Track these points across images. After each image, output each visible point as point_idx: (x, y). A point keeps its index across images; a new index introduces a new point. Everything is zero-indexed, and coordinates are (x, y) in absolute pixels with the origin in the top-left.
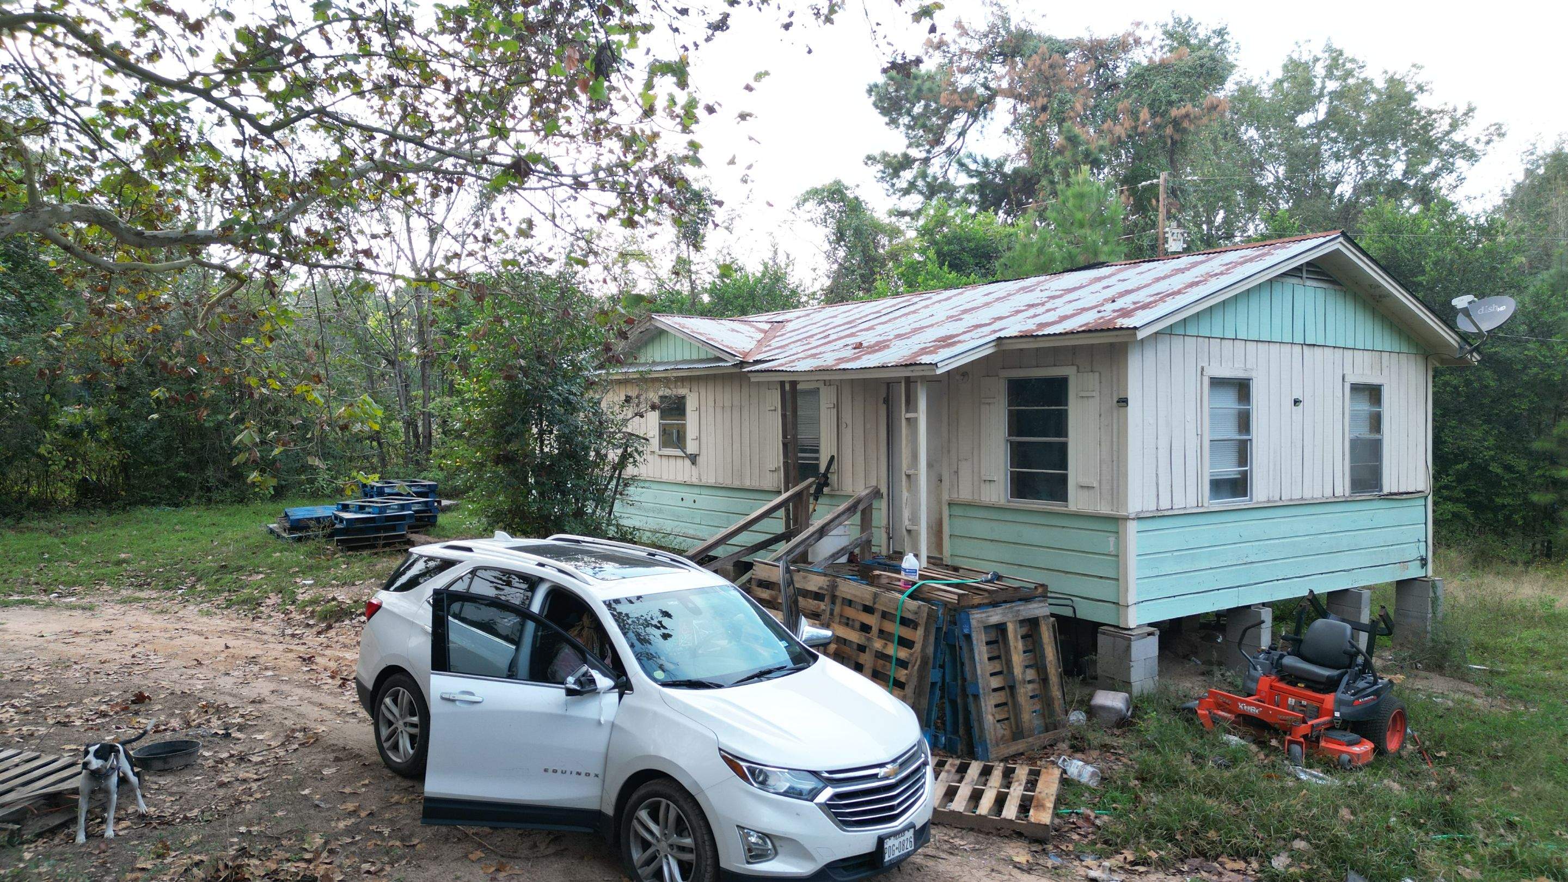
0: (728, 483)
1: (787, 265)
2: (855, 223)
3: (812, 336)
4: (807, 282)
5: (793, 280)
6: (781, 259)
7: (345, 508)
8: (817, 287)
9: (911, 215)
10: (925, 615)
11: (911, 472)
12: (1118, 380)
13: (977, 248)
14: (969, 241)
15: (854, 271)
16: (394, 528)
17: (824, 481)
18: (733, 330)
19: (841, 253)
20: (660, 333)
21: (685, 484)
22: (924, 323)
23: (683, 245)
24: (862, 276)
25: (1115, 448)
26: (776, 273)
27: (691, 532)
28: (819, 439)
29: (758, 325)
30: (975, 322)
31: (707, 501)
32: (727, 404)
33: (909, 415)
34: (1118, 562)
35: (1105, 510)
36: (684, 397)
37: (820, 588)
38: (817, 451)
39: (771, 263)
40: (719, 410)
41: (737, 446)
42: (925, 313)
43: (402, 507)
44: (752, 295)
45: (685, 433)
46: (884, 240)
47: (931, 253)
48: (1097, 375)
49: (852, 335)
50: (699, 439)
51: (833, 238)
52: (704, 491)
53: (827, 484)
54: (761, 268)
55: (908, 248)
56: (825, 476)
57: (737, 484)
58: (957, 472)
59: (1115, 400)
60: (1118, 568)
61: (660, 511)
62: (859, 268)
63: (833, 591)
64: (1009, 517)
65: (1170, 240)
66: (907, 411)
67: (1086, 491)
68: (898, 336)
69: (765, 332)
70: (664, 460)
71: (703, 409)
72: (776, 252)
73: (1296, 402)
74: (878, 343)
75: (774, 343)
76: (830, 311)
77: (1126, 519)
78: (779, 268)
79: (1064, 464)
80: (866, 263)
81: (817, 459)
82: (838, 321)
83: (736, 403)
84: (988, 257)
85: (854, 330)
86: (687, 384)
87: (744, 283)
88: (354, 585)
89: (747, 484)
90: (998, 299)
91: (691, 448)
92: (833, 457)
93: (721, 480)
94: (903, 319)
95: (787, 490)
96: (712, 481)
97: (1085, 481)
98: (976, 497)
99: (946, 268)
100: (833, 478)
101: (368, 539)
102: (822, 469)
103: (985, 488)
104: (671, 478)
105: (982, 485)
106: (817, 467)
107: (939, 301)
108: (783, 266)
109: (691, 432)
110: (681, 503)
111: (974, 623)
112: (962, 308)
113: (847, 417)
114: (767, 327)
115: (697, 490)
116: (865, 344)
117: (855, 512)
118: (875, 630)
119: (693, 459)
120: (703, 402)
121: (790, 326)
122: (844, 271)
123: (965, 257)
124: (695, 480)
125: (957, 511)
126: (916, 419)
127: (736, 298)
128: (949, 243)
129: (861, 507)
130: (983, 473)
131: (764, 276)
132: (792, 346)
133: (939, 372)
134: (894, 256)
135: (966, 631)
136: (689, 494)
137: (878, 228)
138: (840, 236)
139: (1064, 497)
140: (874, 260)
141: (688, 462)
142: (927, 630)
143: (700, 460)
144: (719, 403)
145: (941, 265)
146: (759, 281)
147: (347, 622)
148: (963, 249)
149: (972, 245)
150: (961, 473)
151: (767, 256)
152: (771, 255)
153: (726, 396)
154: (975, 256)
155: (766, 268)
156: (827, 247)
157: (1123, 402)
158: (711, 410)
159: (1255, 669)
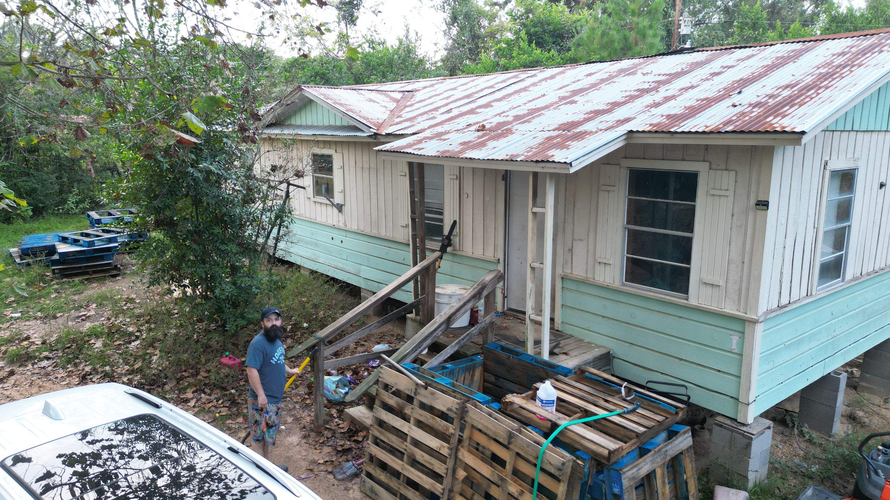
0: (367, 231)
1: (416, 41)
2: (465, 10)
3: (436, 109)
4: (431, 54)
5: (420, 53)
6: (412, 36)
7: (64, 240)
8: (438, 57)
9: (499, 5)
10: (569, 470)
11: (536, 265)
12: (758, 183)
13: (554, 31)
14: (549, 25)
15: (464, 46)
16: (102, 258)
17: (447, 242)
18: (371, 100)
19: (454, 31)
20: (308, 103)
21: (333, 227)
22: (540, 103)
23: (343, 24)
24: (470, 49)
25: (748, 249)
26: (408, 46)
27: (340, 265)
28: (443, 204)
29: (393, 94)
30: (590, 107)
31: (351, 242)
32: (366, 165)
33: (535, 210)
34: (741, 361)
35: (730, 310)
36: (330, 156)
37: (449, 409)
38: (441, 214)
39: (404, 39)
40: (359, 170)
41: (374, 201)
42: (535, 92)
43: (110, 240)
44: (391, 63)
45: (333, 185)
46: (485, 23)
47: (523, 34)
48: (733, 174)
49: (472, 112)
50: (344, 191)
51: (449, 20)
52: (349, 235)
53: (449, 244)
54: (397, 43)
55: (502, 29)
56: (449, 238)
57: (374, 233)
58: (571, 250)
59: (753, 202)
60: (740, 366)
61: (316, 245)
62: (468, 43)
63: (462, 418)
64: (623, 298)
65: (682, 26)
66: (534, 205)
67: (709, 289)
68: (517, 118)
69: (397, 101)
70: (318, 206)
71: (346, 167)
72: (408, 31)
73: (882, 185)
74: (500, 125)
75: (406, 114)
76: (451, 83)
77: (754, 322)
78: (411, 42)
79: (687, 259)
80: (473, 40)
81: (441, 221)
82: (459, 94)
83: (373, 165)
84: (562, 37)
85: (473, 106)
86: (333, 146)
87: (385, 55)
88: (55, 317)
89: (383, 234)
90: (602, 81)
91: (338, 199)
92: (455, 222)
93: (362, 228)
94: (516, 96)
95: (415, 264)
96: (355, 228)
97: (709, 279)
98: (590, 275)
99: (533, 45)
100: (455, 240)
101: (80, 268)
102: (446, 232)
103: (600, 269)
104: (323, 220)
105: (597, 267)
106: (441, 228)
107: (545, 79)
108: (413, 41)
109: (338, 186)
110: (331, 242)
111: (625, 482)
112: (571, 88)
113: (468, 188)
114: (398, 96)
115: (344, 233)
116: (488, 126)
117: (480, 299)
118: (509, 467)
119: (340, 208)
120: (346, 162)
121: (419, 96)
122: (457, 43)
123: (547, 37)
124: (341, 225)
125: (570, 285)
126: (543, 214)
127: (379, 65)
128: (535, 26)
129: (485, 293)
130: (598, 255)
131: (399, 48)
132: (420, 119)
133: (572, 171)
134: (492, 35)
135: (616, 490)
136: (339, 236)
137: (481, 14)
138: (454, 19)
139: (684, 289)
140: (479, 37)
141: (335, 210)
142: (570, 485)
143: (346, 209)
144: (359, 164)
145: (530, 42)
146: (396, 52)
147: (30, 367)
148: (544, 31)
149: (551, 28)
150: (576, 251)
151: (402, 34)
152: (404, 32)
153: (364, 159)
154: (552, 36)
155: (401, 43)
156: (444, 27)
157: (764, 205)
158: (353, 169)
159: (877, 474)
